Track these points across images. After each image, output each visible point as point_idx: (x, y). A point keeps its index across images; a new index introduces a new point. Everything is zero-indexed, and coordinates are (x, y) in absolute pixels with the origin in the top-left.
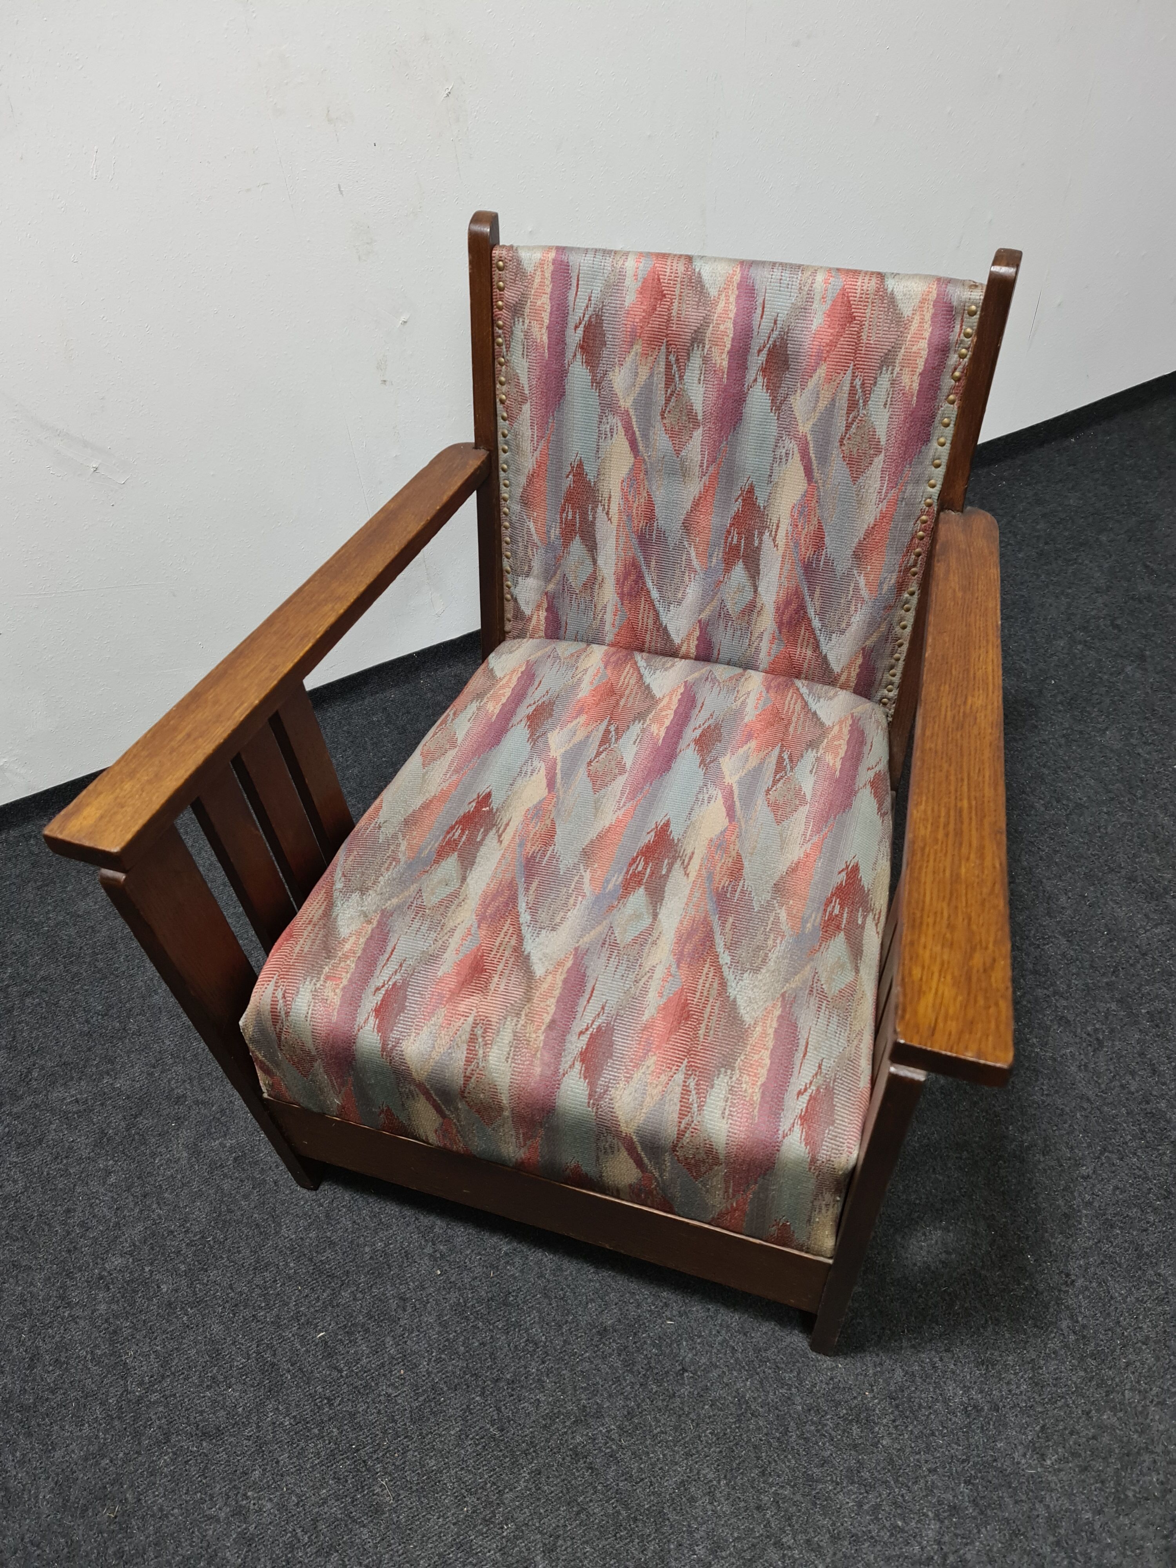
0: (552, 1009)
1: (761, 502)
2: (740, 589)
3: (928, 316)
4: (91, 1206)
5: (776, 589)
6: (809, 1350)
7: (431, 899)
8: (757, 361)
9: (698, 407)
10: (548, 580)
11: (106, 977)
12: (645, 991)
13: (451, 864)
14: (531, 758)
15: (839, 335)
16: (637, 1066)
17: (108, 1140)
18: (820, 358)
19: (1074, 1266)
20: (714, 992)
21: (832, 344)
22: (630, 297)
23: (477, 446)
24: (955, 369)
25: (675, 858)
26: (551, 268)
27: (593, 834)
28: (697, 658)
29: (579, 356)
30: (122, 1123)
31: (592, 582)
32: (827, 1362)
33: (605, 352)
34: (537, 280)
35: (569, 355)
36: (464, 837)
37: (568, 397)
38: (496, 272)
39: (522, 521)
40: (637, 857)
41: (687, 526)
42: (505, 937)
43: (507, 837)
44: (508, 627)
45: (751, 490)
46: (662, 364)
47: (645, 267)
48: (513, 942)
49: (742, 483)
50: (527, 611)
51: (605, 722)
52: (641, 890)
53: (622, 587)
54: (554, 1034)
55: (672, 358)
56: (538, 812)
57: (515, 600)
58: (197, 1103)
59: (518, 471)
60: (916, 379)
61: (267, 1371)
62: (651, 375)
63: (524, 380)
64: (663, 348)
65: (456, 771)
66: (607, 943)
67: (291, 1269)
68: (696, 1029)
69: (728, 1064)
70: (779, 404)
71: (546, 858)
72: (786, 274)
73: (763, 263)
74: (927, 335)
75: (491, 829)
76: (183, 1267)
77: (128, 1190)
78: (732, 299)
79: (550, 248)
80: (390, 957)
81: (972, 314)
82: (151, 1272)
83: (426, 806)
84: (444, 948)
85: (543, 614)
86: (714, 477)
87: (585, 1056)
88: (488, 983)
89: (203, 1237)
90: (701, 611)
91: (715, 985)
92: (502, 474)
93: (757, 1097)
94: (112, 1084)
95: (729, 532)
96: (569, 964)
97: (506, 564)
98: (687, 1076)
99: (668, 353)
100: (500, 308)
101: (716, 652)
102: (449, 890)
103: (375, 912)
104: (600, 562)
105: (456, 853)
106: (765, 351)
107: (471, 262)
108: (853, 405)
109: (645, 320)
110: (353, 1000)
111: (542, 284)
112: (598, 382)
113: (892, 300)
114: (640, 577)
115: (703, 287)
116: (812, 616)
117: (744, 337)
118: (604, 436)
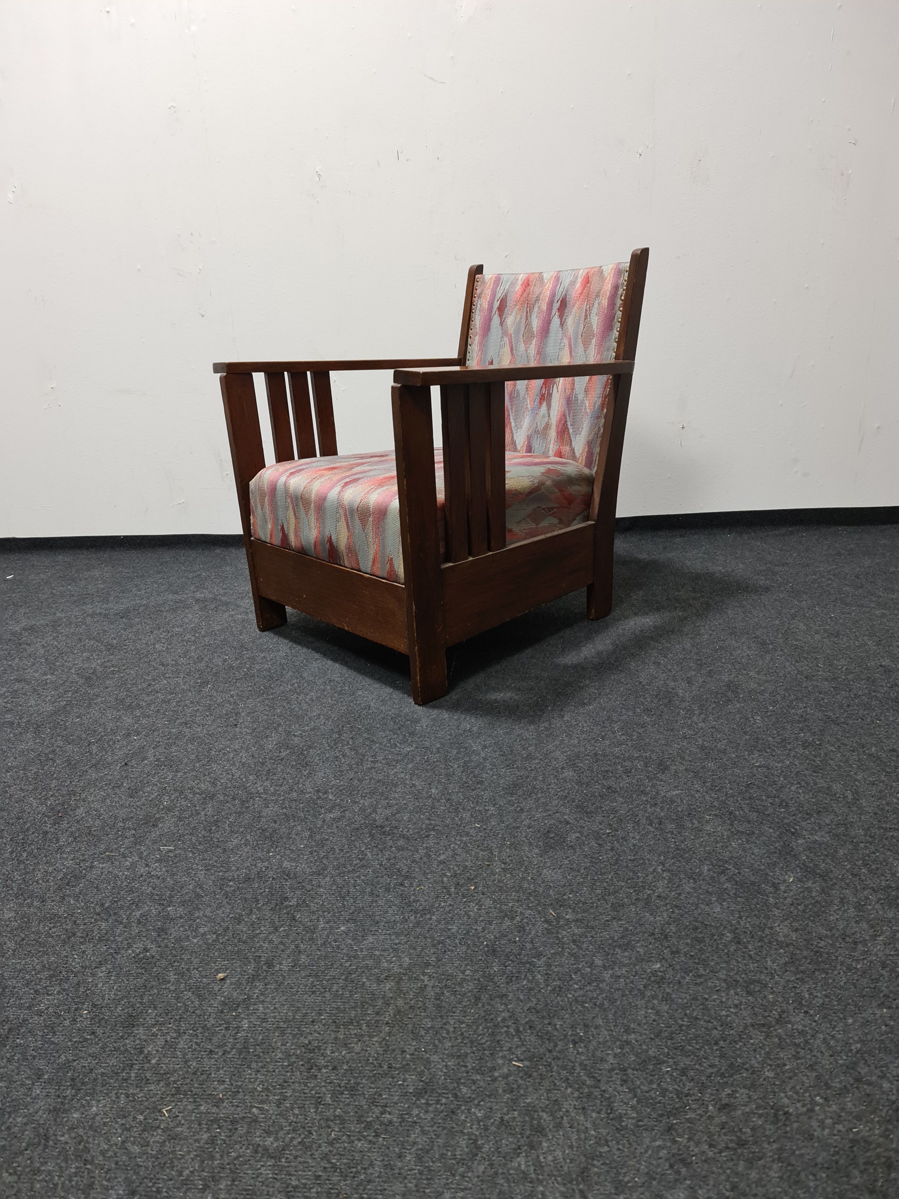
2: (544, 416)
3: (612, 275)
5: (556, 414)
6: (413, 704)
8: (556, 305)
9: (535, 330)
15: (584, 289)
18: (577, 300)
21: (581, 294)
22: (518, 287)
24: (621, 296)
26: (494, 280)
29: (497, 313)
33: (506, 310)
35: (494, 312)
37: (491, 331)
38: (476, 283)
46: (525, 313)
47: (525, 276)
55: (528, 310)
60: (607, 302)
62: (521, 318)
63: (478, 326)
64: (526, 306)
70: (562, 323)
72: (571, 273)
73: (564, 270)
74: (612, 282)
78: (551, 284)
79: (496, 274)
90: (529, 430)
99: (527, 308)
101: (533, 452)
106: (559, 301)
107: (468, 280)
108: (586, 318)
109: (521, 296)
111: (490, 285)
112: (502, 323)
113: (602, 272)
114: (509, 416)
115: (543, 281)
116: (569, 427)
117: (553, 295)
118: (502, 347)
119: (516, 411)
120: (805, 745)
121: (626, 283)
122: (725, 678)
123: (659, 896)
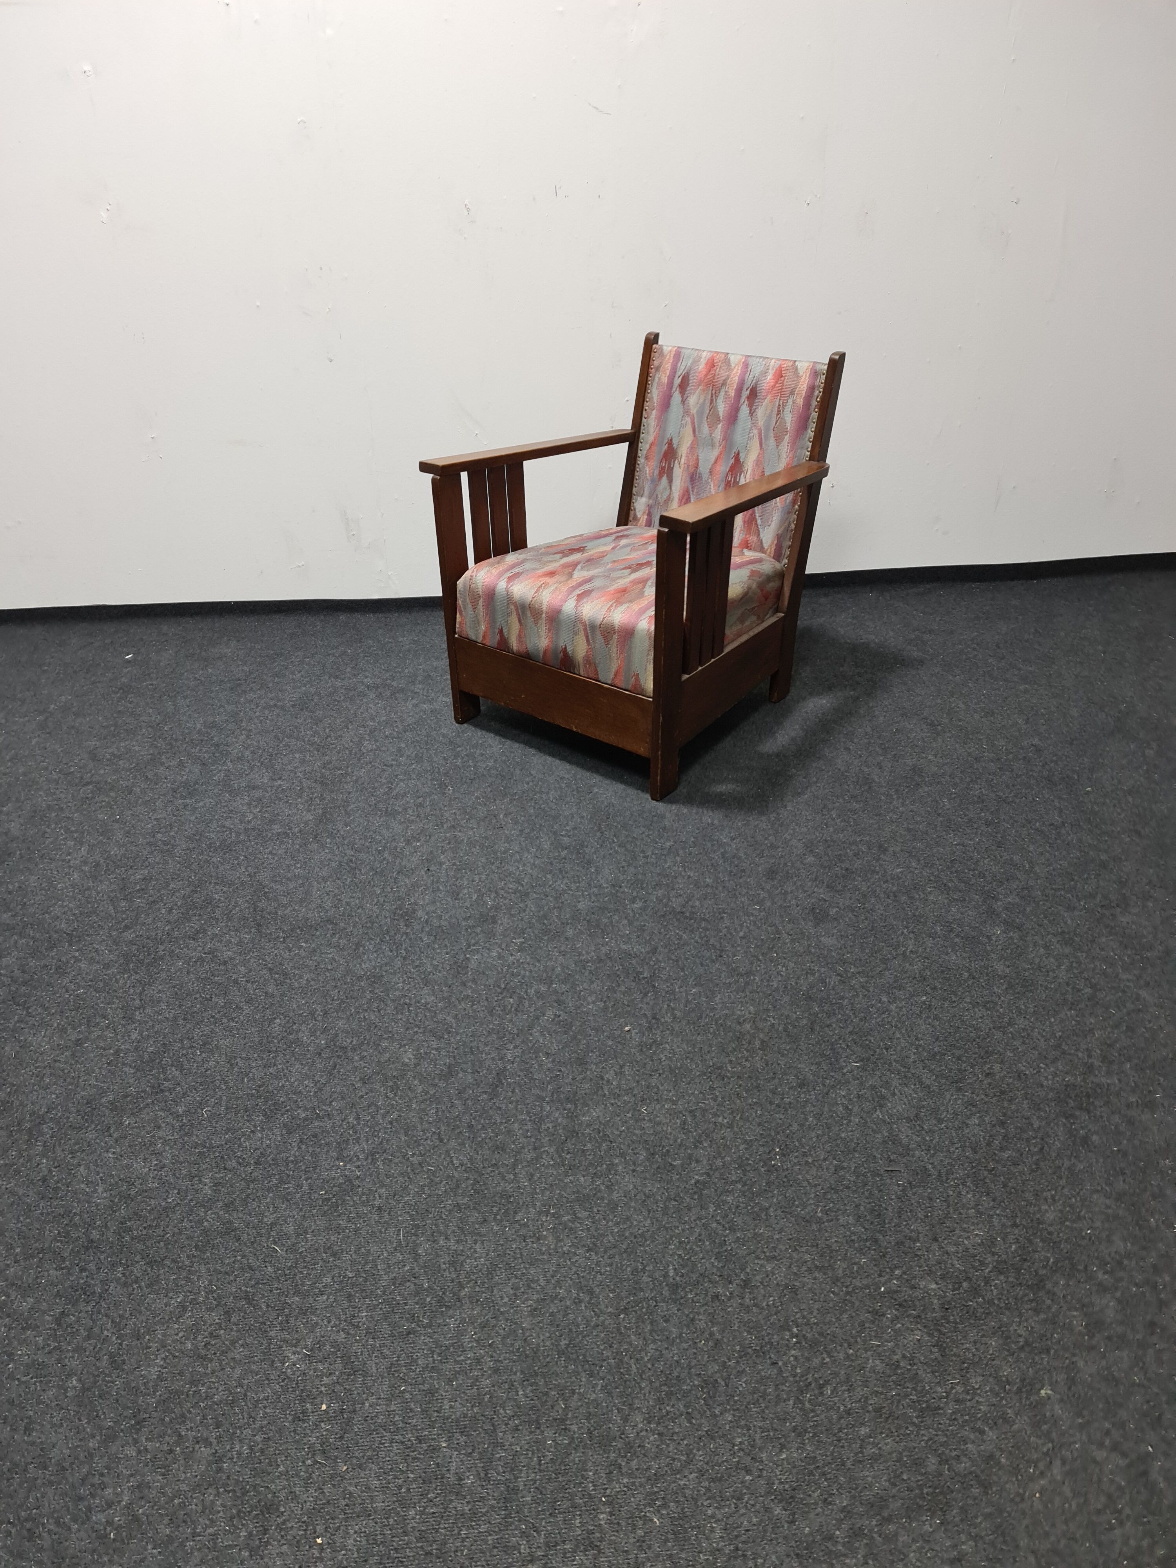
1: (742, 460)
3: (808, 375)
6: (651, 801)
8: (745, 394)
9: (721, 414)
10: (650, 498)
13: (560, 555)
14: (610, 543)
15: (777, 382)
18: (769, 392)
21: (773, 387)
22: (702, 366)
26: (674, 354)
29: (678, 390)
31: (669, 499)
33: (689, 388)
34: (668, 358)
35: (674, 389)
36: (568, 552)
37: (671, 408)
38: (653, 354)
39: (644, 467)
41: (711, 472)
44: (630, 524)
45: (738, 454)
46: (710, 394)
47: (709, 355)
49: (735, 450)
50: (639, 515)
55: (714, 392)
56: (603, 552)
57: (635, 509)
59: (646, 442)
60: (802, 402)
62: (705, 399)
63: (655, 400)
64: (711, 388)
70: (752, 413)
72: (761, 360)
73: (753, 356)
74: (807, 382)
75: (581, 552)
78: (740, 369)
79: (676, 347)
80: (521, 567)
81: (825, 372)
84: (542, 568)
85: (646, 517)
86: (725, 447)
87: (578, 598)
92: (640, 445)
95: (728, 474)
97: (634, 490)
99: (712, 390)
100: (651, 369)
104: (673, 489)
106: (749, 390)
107: (644, 351)
108: (779, 412)
109: (706, 376)
110: (500, 575)
111: (670, 360)
112: (684, 401)
113: (797, 368)
114: (689, 497)
115: (729, 364)
116: (757, 517)
117: (742, 383)
118: (683, 426)
119: (698, 493)
120: (988, 824)
121: (822, 385)
122: (909, 762)
123: (911, 951)
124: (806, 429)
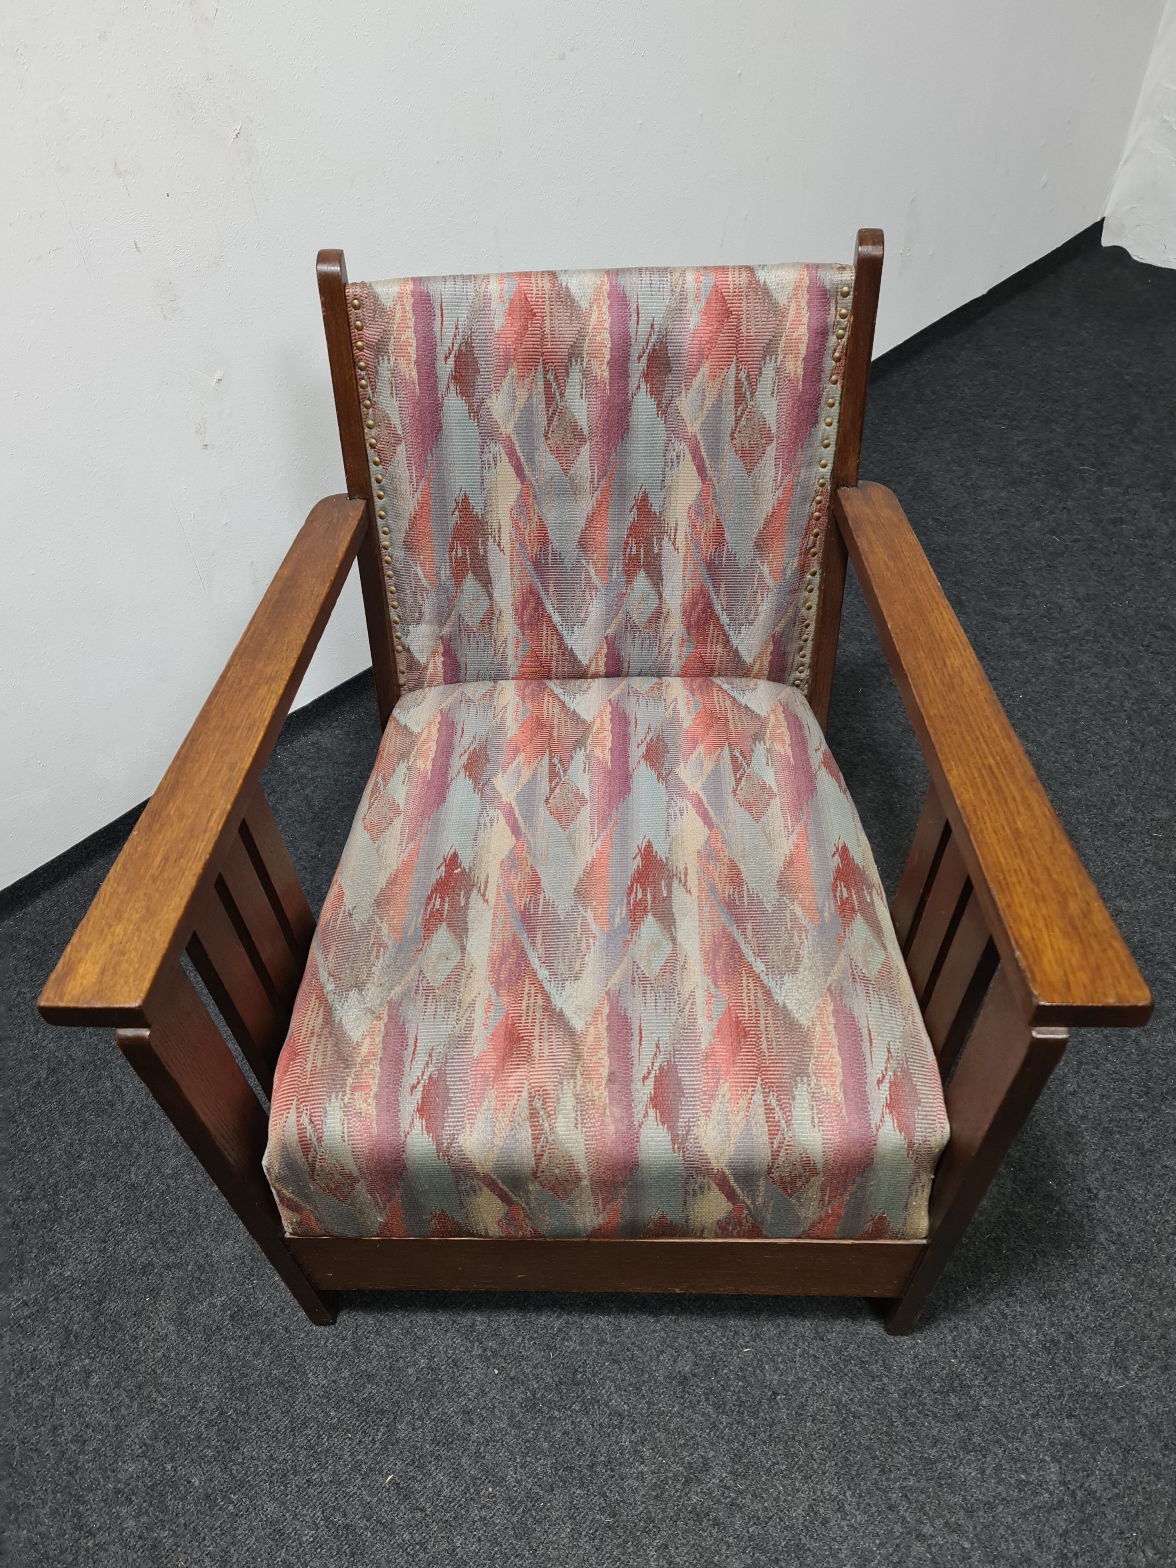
0: (606, 1061)
1: (656, 509)
2: (645, 598)
3: (804, 303)
4: (79, 1416)
5: (680, 592)
6: (885, 1335)
7: (437, 977)
8: (638, 367)
9: (582, 422)
10: (441, 623)
11: (15, 1157)
12: (693, 1018)
13: (443, 935)
14: (484, 808)
15: (718, 331)
16: (712, 1097)
17: (76, 1337)
18: (702, 357)
19: (1091, 1180)
20: (761, 1003)
21: (712, 341)
22: (499, 320)
23: (351, 495)
24: (835, 350)
25: (670, 878)
26: (411, 300)
27: (578, 872)
28: (607, 675)
29: (452, 387)
30: (87, 1314)
31: (490, 617)
32: (906, 1341)
33: (479, 380)
34: (398, 315)
35: (442, 387)
36: (446, 905)
37: (446, 431)
38: (352, 312)
39: (407, 568)
40: (632, 885)
41: (583, 544)
42: (529, 999)
43: (491, 894)
44: (402, 679)
45: (645, 498)
46: (541, 384)
47: (510, 287)
48: (540, 1002)
49: (635, 492)
50: (421, 658)
51: (547, 757)
52: (650, 918)
53: (521, 617)
54: (616, 1087)
55: (550, 376)
56: (513, 862)
57: (408, 650)
58: (168, 1267)
59: (397, 516)
60: (800, 364)
61: (343, 1534)
62: (530, 397)
63: (395, 421)
64: (540, 368)
65: (411, 838)
66: (637, 979)
67: (333, 1418)
68: (758, 1045)
69: (801, 1072)
70: (664, 408)
71: (541, 907)
72: (656, 278)
73: (629, 270)
74: (805, 320)
75: (471, 890)
76: (210, 1453)
77: (118, 1385)
78: (605, 309)
79: (406, 280)
80: (415, 1049)
81: (845, 295)
82: (175, 1469)
83: (393, 882)
84: (470, 1025)
85: (440, 660)
86: (606, 491)
87: (656, 1101)
88: (530, 1051)
89: (221, 1413)
90: (607, 627)
91: (760, 995)
92: (379, 522)
93: (841, 1097)
94: (60, 1274)
95: (626, 543)
96: (606, 1010)
97: (393, 615)
98: (766, 1095)
99: (546, 372)
100: (361, 349)
101: (625, 666)
102: (452, 964)
103: (381, 1005)
104: (496, 595)
105: (444, 924)
106: (645, 357)
107: (324, 304)
108: (740, 398)
109: (519, 341)
111: (404, 318)
112: (476, 411)
113: (765, 291)
114: (539, 603)
115: (573, 301)
116: (719, 613)
117: (623, 345)
118: (487, 466)
119: (558, 591)
124: (815, 423)
